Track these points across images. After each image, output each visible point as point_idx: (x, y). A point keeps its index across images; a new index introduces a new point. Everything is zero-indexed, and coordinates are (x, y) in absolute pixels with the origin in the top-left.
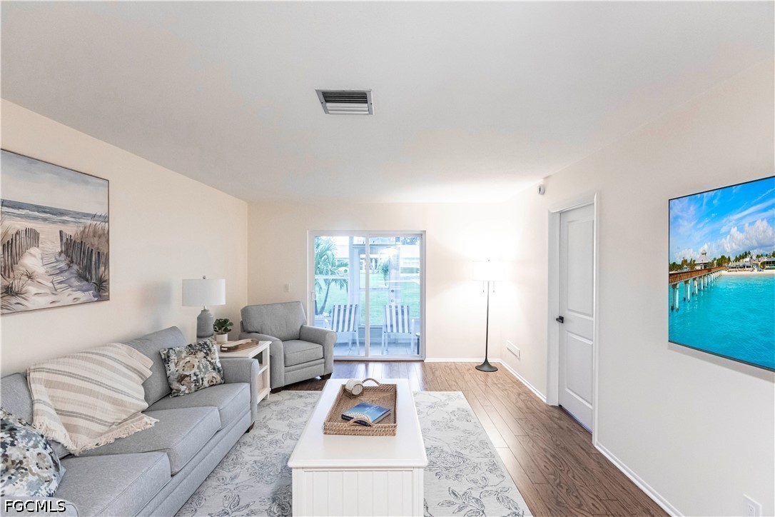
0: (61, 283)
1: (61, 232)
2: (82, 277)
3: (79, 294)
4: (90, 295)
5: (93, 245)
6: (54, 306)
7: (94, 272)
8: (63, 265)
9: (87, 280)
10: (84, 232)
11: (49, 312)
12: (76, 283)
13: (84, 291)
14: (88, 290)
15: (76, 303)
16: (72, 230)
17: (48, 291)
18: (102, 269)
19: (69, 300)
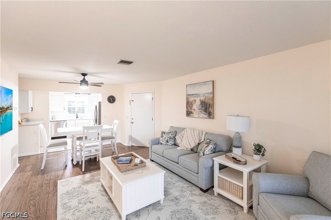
0: (200, 112)
1: (200, 99)
2: (205, 111)
3: (204, 115)
4: (206, 116)
5: (208, 102)
6: (198, 117)
7: (208, 110)
8: (200, 107)
9: (206, 112)
10: (205, 98)
11: (197, 119)
12: (203, 112)
13: (205, 115)
14: (206, 115)
15: (203, 118)
16: (202, 98)
17: (197, 113)
18: (210, 109)
19: (201, 117)
